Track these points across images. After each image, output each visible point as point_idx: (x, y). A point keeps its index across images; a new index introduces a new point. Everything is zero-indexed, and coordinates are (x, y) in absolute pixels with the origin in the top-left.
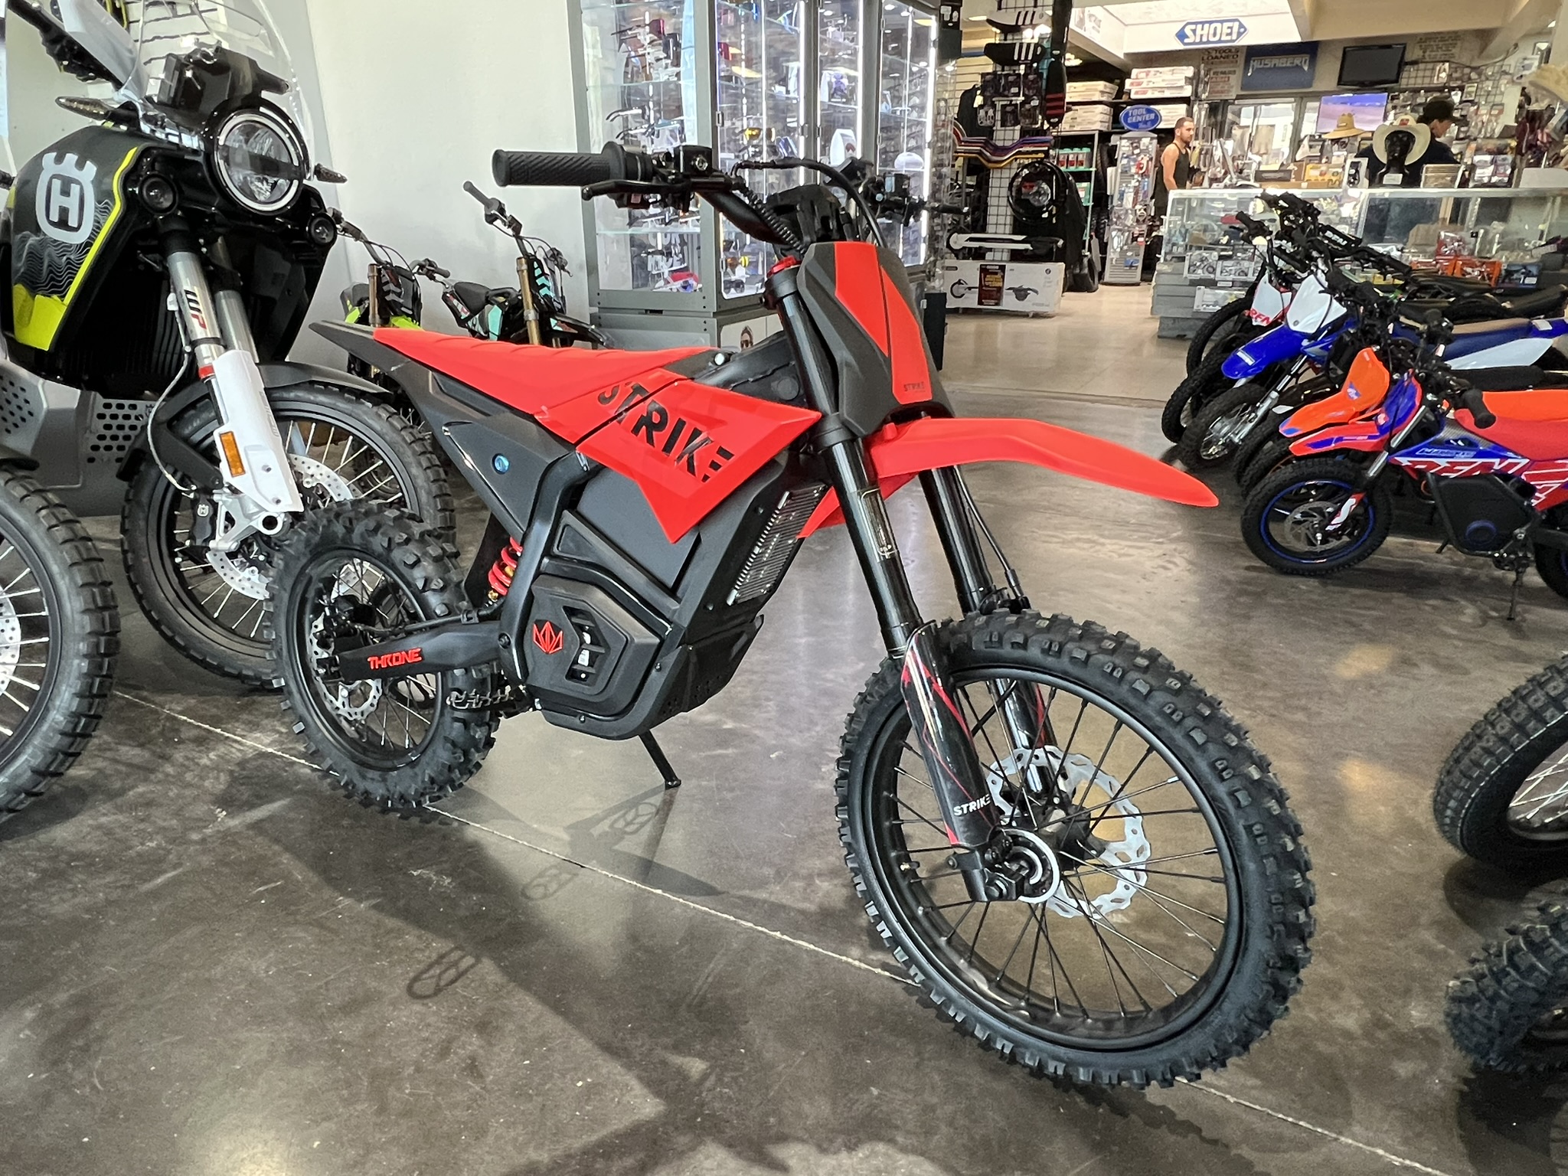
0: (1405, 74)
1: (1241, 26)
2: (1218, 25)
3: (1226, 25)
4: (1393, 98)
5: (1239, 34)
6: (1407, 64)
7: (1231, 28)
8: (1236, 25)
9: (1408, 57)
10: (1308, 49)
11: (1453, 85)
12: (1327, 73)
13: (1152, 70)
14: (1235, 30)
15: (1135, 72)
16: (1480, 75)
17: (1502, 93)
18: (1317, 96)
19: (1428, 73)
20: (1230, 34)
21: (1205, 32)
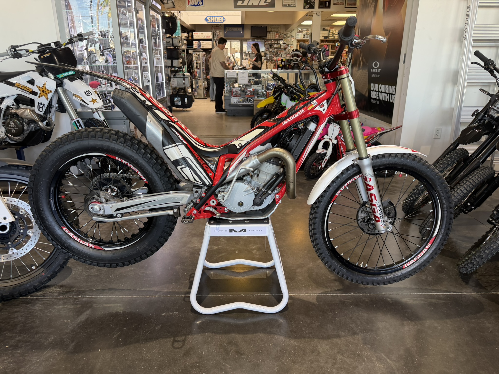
0: (268, 35)
1: (224, 18)
2: (217, 17)
3: (219, 17)
4: (266, 42)
5: (224, 21)
8: (222, 18)
9: (268, 30)
11: (280, 38)
12: (248, 33)
18: (246, 40)
19: (273, 35)
21: (213, 19)
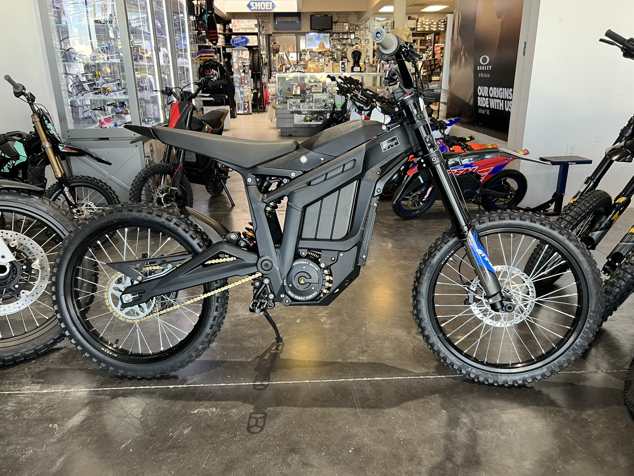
0: (334, 27)
1: (273, 4)
2: (264, 3)
3: (267, 3)
4: (331, 36)
5: (273, 7)
6: (334, 22)
7: (269, 4)
8: (271, 4)
9: (334, 20)
10: (298, 15)
11: (350, 31)
12: (306, 25)
13: (240, 20)
14: (271, 5)
15: (233, 21)
16: (359, 28)
17: (367, 35)
18: (304, 34)
19: (341, 27)
20: (269, 7)
21: (259, 5)
